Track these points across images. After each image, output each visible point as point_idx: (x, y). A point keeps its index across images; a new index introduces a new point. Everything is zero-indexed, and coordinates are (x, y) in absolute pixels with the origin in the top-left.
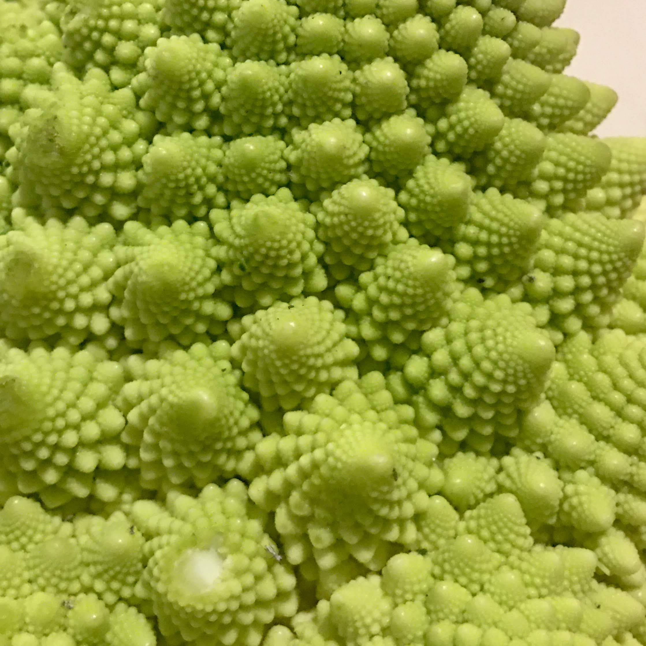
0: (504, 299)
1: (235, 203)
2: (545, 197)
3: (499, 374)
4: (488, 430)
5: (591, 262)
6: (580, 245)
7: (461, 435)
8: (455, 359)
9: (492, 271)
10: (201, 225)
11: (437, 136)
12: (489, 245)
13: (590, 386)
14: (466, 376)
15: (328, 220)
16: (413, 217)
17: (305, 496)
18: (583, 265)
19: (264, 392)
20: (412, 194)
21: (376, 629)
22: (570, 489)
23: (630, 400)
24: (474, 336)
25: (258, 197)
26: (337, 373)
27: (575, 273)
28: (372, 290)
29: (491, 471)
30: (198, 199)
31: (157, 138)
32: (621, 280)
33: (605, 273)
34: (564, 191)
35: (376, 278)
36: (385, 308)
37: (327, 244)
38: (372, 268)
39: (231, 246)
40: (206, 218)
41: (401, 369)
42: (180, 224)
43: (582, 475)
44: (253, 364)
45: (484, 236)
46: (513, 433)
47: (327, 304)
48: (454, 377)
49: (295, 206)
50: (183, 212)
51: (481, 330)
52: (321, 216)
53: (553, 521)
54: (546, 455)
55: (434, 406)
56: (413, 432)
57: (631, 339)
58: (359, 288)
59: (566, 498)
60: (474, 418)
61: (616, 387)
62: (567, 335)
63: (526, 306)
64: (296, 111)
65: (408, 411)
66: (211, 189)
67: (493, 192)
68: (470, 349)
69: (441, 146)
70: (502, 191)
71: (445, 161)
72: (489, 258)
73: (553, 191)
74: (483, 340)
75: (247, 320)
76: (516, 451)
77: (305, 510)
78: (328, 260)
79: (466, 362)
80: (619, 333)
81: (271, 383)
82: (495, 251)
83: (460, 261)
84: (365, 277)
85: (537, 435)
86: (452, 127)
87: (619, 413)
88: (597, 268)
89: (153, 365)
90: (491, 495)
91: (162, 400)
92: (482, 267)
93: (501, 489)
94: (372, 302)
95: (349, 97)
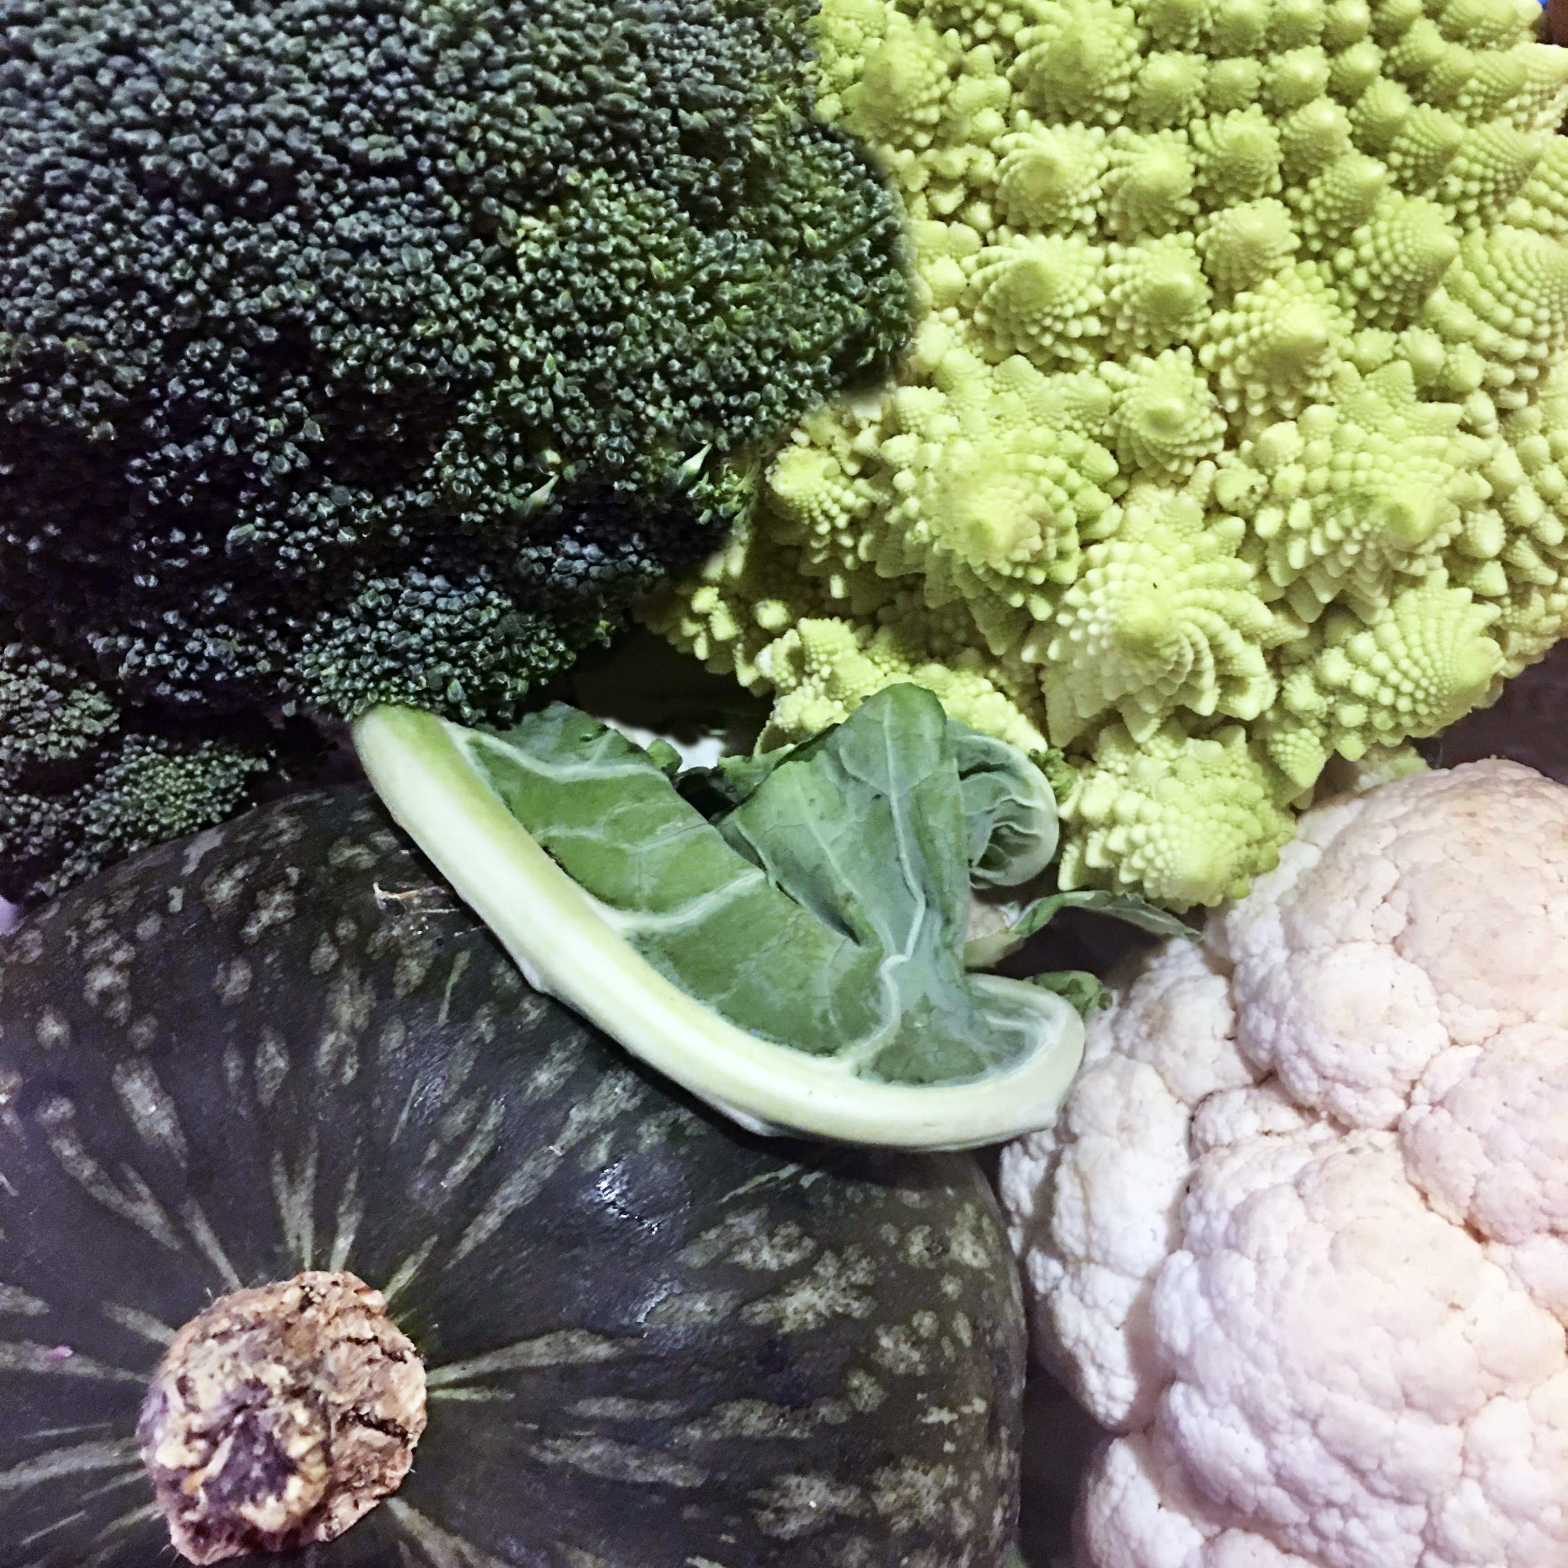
0: (1421, 200)
1: (1215, 117)
2: (1466, 109)
3: (1413, 267)
4: (1394, 311)
5: (1497, 171)
6: (1490, 155)
7: (1372, 313)
8: (1378, 253)
9: (1416, 176)
10: (1182, 133)
11: (1388, 60)
12: (1417, 156)
13: (1479, 274)
14: (1386, 267)
15: (1293, 136)
16: (1359, 131)
17: (1250, 359)
18: (1490, 173)
19: (1222, 275)
20: (1361, 112)
21: (1291, 459)
22: (1451, 358)
23: (1510, 288)
24: (1396, 235)
25: (1235, 112)
26: (1282, 261)
27: (1483, 179)
28: (1319, 195)
29: (1391, 343)
30: (1185, 111)
31: (1153, 55)
32: (1519, 185)
33: (1507, 181)
34: (1484, 105)
35: (1323, 184)
36: (1328, 210)
37: (1287, 153)
38: (1320, 173)
39: (1211, 155)
40: (1187, 127)
41: (1331, 259)
42: (1167, 132)
43: (1462, 347)
44: (1218, 253)
45: (1414, 148)
46: (1412, 314)
47: (1279, 204)
48: (1376, 268)
49: (1265, 120)
50: (1169, 122)
51: (1403, 230)
52: (1286, 131)
53: (1432, 383)
54: (1437, 331)
55: (1354, 289)
56: (1337, 310)
57: (1520, 233)
58: (1307, 191)
59: (1447, 364)
60: (1386, 300)
61: (1500, 277)
62: (1467, 231)
63: (1438, 206)
64: (1276, 38)
65: (1333, 294)
66: (1196, 103)
67: (1425, 106)
68: (1392, 245)
69: (1390, 69)
70: (1433, 105)
71: (1391, 82)
72: (1415, 167)
73: (1474, 105)
74: (1403, 239)
75: (1214, 216)
76: (1413, 328)
77: (1247, 370)
78: (1286, 168)
79: (1387, 256)
80: (1510, 228)
81: (1229, 269)
82: (1421, 162)
83: (1390, 168)
84: (1314, 183)
85: (1432, 314)
86: (1401, 54)
87: (1500, 299)
88: (1501, 177)
89: (1133, 252)
90: (1387, 362)
91: (1146, 282)
92: (1408, 174)
93: (1396, 357)
94: (1317, 204)
95: (1321, 28)
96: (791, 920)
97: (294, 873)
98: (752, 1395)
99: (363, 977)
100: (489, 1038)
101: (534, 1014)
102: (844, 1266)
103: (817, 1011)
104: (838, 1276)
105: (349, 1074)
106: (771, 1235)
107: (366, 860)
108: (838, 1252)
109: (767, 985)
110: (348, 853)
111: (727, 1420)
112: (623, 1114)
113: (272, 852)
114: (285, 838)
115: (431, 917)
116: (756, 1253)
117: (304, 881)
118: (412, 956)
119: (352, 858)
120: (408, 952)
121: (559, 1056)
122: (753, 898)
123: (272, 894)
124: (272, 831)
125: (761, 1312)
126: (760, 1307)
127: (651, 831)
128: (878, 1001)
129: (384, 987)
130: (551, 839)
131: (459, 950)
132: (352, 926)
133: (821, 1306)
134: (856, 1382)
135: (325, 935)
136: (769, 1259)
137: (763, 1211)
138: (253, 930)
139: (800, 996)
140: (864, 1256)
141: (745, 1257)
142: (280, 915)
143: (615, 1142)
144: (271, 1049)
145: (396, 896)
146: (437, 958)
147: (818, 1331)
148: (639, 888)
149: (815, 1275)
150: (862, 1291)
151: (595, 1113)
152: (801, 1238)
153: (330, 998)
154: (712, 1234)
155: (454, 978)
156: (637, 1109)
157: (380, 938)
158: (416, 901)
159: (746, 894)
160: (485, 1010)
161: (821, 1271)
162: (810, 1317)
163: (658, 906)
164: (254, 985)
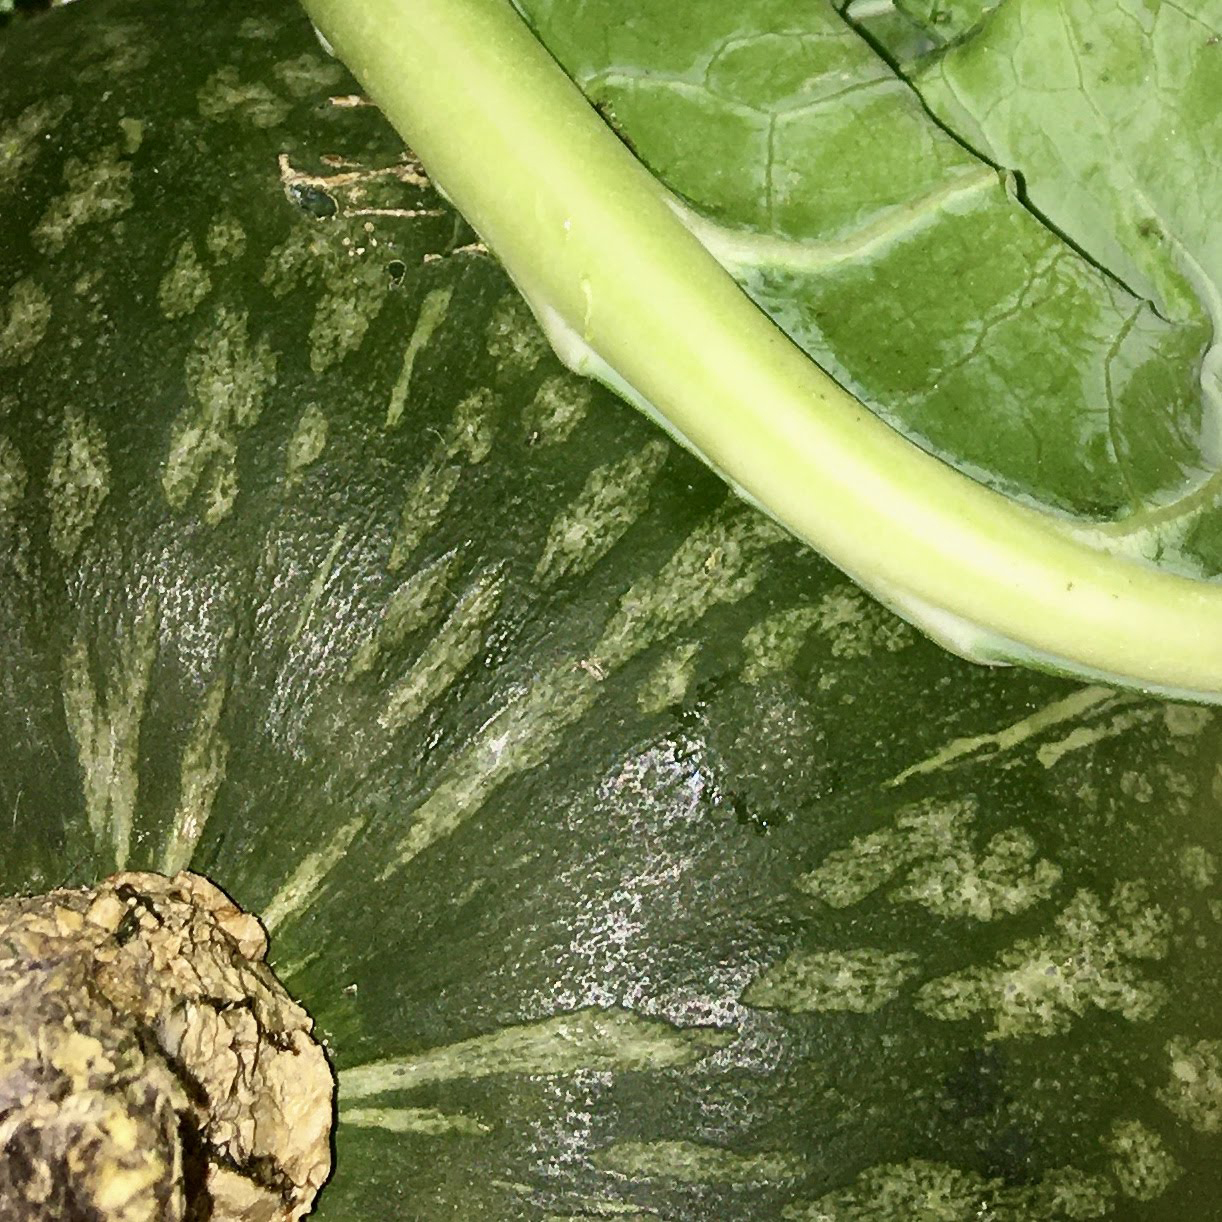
96: (1043, 264)
97: (134, 130)
98: (932, 1153)
99: (253, 331)
100: (478, 453)
101: (563, 413)
102: (1113, 919)
103: (1086, 433)
104: (1101, 940)
105: (220, 505)
106: (980, 850)
107: (266, 111)
108: (1103, 891)
109: (995, 381)
110: (233, 97)
111: (884, 1199)
112: (718, 609)
113: (95, 88)
114: (119, 64)
115: (385, 224)
116: (951, 884)
117: (154, 146)
118: (345, 295)
119: (239, 106)
120: (337, 285)
121: (606, 493)
122: (978, 219)
123: (93, 165)
124: (93, 48)
125: (955, 995)
126: (956, 987)
127: (791, 88)
128: (1197, 423)
129: (292, 351)
130: (608, 91)
131: (433, 287)
132: (238, 234)
133: (1068, 995)
134: (1125, 1143)
135: (187, 248)
136: (974, 897)
137: (969, 806)
138: (55, 230)
139: (1054, 405)
140: (1151, 902)
141: (931, 891)
142: (107, 204)
143: (701, 661)
144: (80, 452)
145: (318, 182)
146: (391, 299)
147: (1060, 1041)
148: (768, 191)
149: (1058, 933)
150: (1145, 969)
151: (667, 604)
152: (1034, 861)
153: (191, 364)
154: (872, 844)
155: (420, 339)
156: (745, 601)
157: (286, 257)
158: (354, 195)
159: (965, 212)
160: (474, 401)
161: (1071, 926)
162: (1044, 1011)
163: (798, 223)
164: (53, 333)
